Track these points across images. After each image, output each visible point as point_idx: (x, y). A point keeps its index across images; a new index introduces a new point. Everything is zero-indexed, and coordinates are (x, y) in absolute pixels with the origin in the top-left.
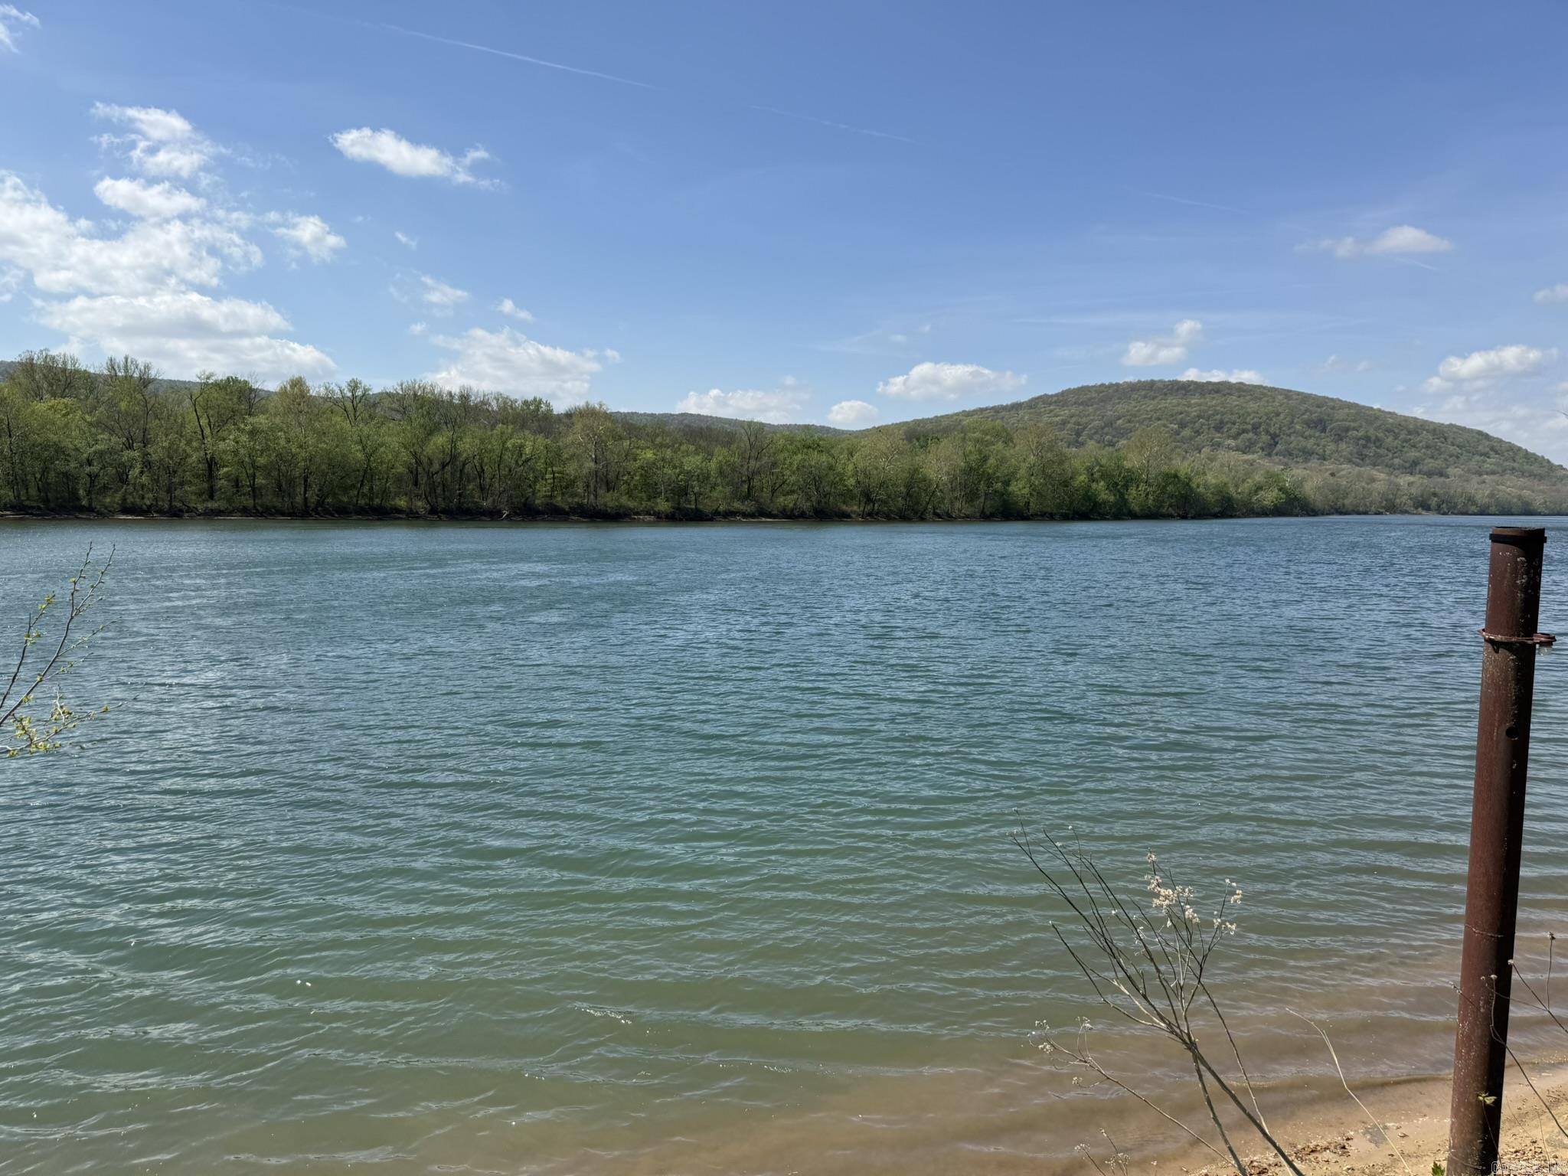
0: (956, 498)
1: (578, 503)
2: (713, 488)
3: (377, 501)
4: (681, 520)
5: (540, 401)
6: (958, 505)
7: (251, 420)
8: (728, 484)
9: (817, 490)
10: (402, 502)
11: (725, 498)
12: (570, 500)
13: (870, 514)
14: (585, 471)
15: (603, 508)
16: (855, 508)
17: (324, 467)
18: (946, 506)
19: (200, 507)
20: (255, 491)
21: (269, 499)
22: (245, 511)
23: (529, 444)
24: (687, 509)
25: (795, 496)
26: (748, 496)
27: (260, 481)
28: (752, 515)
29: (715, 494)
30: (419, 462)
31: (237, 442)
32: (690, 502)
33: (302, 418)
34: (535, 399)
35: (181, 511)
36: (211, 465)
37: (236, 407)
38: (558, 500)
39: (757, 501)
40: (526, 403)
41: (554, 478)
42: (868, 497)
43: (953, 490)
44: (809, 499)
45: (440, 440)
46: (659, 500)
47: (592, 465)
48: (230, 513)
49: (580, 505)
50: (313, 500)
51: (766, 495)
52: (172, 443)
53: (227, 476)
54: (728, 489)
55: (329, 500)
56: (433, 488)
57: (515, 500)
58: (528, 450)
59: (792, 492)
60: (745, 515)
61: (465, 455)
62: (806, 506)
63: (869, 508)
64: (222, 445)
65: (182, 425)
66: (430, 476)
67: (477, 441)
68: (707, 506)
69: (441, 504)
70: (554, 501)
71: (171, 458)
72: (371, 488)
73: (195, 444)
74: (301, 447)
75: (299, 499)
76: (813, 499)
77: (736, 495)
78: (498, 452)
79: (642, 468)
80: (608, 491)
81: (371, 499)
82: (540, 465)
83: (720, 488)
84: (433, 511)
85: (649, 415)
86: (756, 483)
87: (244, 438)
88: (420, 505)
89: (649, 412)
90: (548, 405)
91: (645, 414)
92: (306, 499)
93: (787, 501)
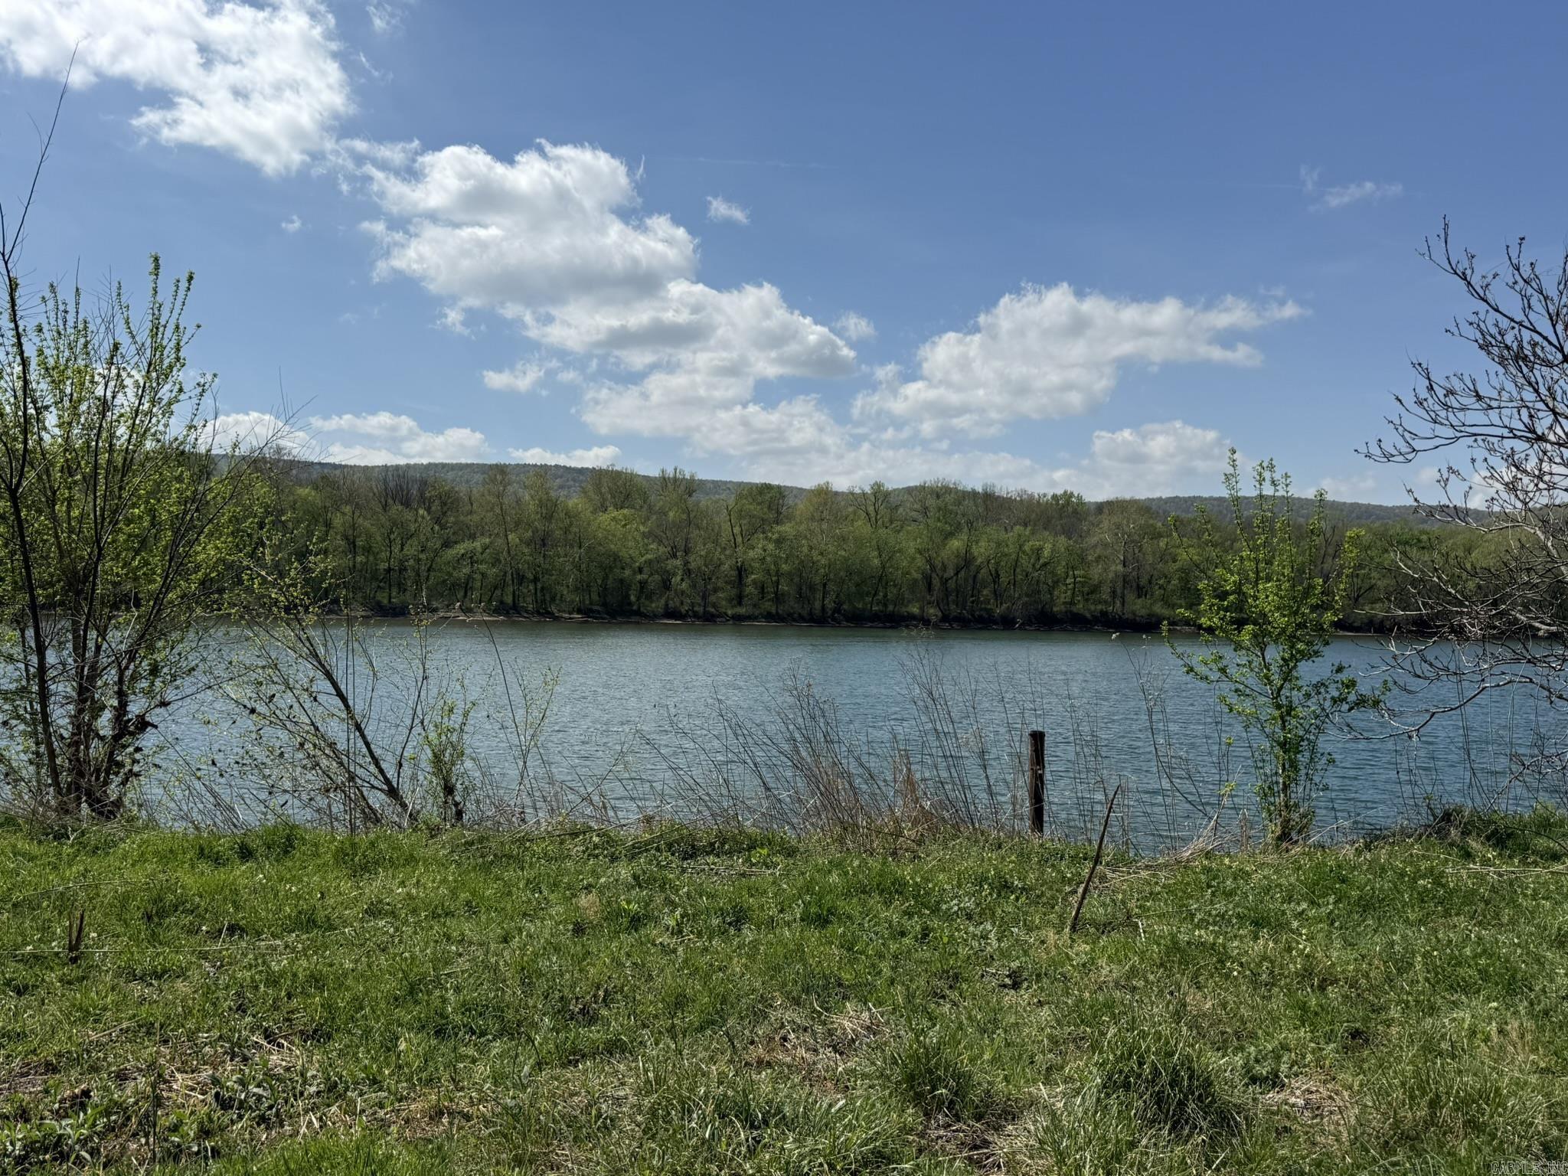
1: (1101, 612)
3: (891, 608)
5: (1071, 495)
7: (779, 528)
10: (915, 610)
12: (1092, 608)
14: (1111, 575)
15: (1130, 616)
17: (842, 574)
19: (729, 612)
20: (779, 598)
21: (792, 605)
22: (770, 617)
23: (1048, 547)
27: (784, 587)
30: (933, 568)
31: (765, 550)
33: (825, 526)
34: (1065, 492)
35: (713, 616)
36: (741, 571)
37: (765, 517)
38: (1079, 607)
40: (1054, 497)
41: (1075, 583)
45: (956, 544)
47: (1120, 568)
48: (756, 618)
49: (1104, 614)
50: (830, 605)
52: (708, 553)
53: (754, 582)
55: (845, 607)
56: (947, 593)
57: (1030, 607)
58: (1046, 553)
61: (979, 560)
64: (751, 554)
65: (718, 534)
66: (944, 582)
67: (994, 545)
69: (954, 610)
70: (1074, 609)
71: (706, 566)
72: (885, 596)
73: (728, 552)
74: (822, 554)
75: (818, 605)
78: (1014, 556)
79: (1182, 570)
80: (1139, 596)
81: (885, 605)
82: (1060, 570)
84: (945, 618)
87: (771, 547)
88: (932, 612)
90: (1079, 498)
92: (823, 605)
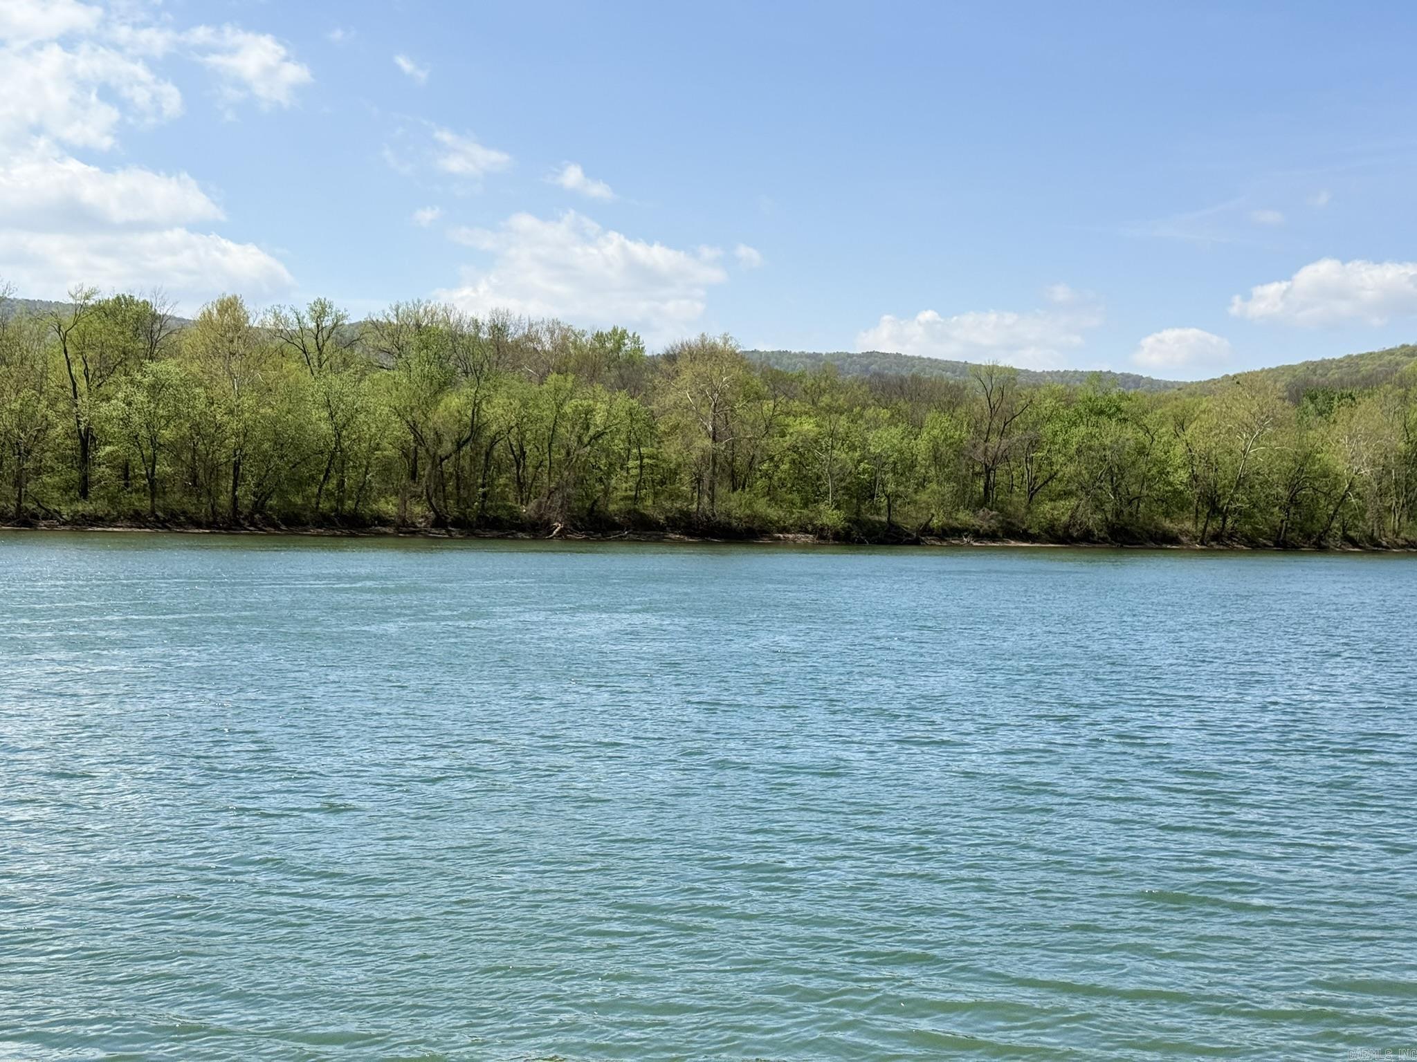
0: (1389, 509)
1: (680, 511)
2: (922, 484)
3: (349, 504)
4: (861, 542)
5: (623, 335)
6: (1392, 522)
7: (153, 366)
8: (948, 479)
9: (1115, 491)
10: (388, 507)
11: (942, 504)
12: (667, 505)
13: (1217, 537)
14: (696, 454)
15: (723, 519)
16: (1188, 525)
17: (266, 446)
18: (1369, 524)
19: (66, 511)
20: (155, 487)
21: (176, 499)
22: (137, 519)
23: (601, 407)
24: (873, 523)
25: (1074, 502)
26: (984, 501)
27: (164, 468)
28: (992, 536)
29: (923, 497)
30: (420, 440)
31: (129, 404)
32: (878, 511)
33: (235, 366)
34: (615, 330)
35: (35, 516)
36: (86, 440)
37: (130, 346)
38: (648, 507)
39: (1001, 511)
40: (599, 337)
41: (641, 467)
42: (1212, 504)
43: (1382, 494)
44: (1099, 507)
45: (455, 402)
46: (822, 507)
47: (708, 442)
48: (113, 522)
49: (686, 514)
50: (247, 501)
51: (1018, 499)
52: (25, 404)
53: (111, 459)
54: (948, 488)
55: (273, 502)
56: (441, 481)
57: (574, 504)
58: (599, 419)
59: (1067, 494)
60: (978, 535)
61: (494, 428)
62: (1093, 520)
63: (1214, 526)
64: (104, 408)
65: (43, 375)
66: (437, 461)
67: (516, 403)
68: (910, 519)
69: (452, 510)
70: (639, 507)
71: (24, 430)
72: (341, 484)
73: (62, 406)
74: (231, 412)
75: (224, 500)
76: (1108, 507)
77: (963, 499)
78: (549, 423)
79: (794, 449)
80: (735, 489)
81: (340, 501)
82: (619, 445)
83: (934, 486)
84: (439, 522)
85: (809, 356)
86: (1000, 476)
87: (140, 397)
88: (418, 511)
89: (809, 350)
90: (636, 340)
91: (802, 355)
92: (235, 499)
93: (1059, 511)
